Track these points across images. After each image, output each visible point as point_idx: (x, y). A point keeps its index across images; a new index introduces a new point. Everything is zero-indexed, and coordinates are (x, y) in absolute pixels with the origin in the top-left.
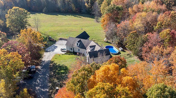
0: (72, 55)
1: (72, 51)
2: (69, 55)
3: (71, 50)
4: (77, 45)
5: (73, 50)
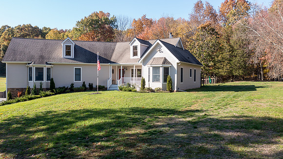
1: (45, 83)
4: (68, 53)
5: (48, 78)
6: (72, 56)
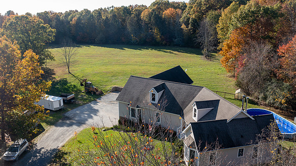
1: (136, 120)
2: (125, 131)
5: (139, 115)
6: (156, 102)
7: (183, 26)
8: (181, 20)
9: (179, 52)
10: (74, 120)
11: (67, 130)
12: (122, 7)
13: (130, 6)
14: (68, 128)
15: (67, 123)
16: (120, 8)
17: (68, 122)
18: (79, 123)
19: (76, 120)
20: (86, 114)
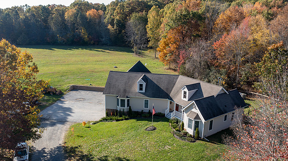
0: (126, 119)
1: (126, 108)
2: (117, 120)
3: (123, 105)
5: (128, 105)
6: (144, 91)
7: (110, 27)
8: (106, 21)
9: (110, 50)
10: (53, 119)
11: (54, 130)
12: (40, 6)
13: (49, 5)
14: (53, 128)
15: (47, 124)
16: (38, 7)
17: (48, 122)
18: (61, 122)
19: (55, 120)
20: (61, 113)
